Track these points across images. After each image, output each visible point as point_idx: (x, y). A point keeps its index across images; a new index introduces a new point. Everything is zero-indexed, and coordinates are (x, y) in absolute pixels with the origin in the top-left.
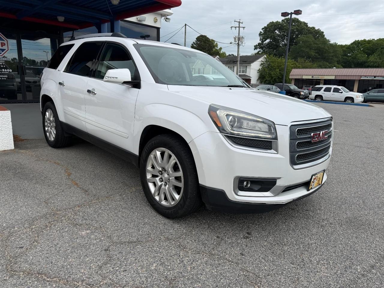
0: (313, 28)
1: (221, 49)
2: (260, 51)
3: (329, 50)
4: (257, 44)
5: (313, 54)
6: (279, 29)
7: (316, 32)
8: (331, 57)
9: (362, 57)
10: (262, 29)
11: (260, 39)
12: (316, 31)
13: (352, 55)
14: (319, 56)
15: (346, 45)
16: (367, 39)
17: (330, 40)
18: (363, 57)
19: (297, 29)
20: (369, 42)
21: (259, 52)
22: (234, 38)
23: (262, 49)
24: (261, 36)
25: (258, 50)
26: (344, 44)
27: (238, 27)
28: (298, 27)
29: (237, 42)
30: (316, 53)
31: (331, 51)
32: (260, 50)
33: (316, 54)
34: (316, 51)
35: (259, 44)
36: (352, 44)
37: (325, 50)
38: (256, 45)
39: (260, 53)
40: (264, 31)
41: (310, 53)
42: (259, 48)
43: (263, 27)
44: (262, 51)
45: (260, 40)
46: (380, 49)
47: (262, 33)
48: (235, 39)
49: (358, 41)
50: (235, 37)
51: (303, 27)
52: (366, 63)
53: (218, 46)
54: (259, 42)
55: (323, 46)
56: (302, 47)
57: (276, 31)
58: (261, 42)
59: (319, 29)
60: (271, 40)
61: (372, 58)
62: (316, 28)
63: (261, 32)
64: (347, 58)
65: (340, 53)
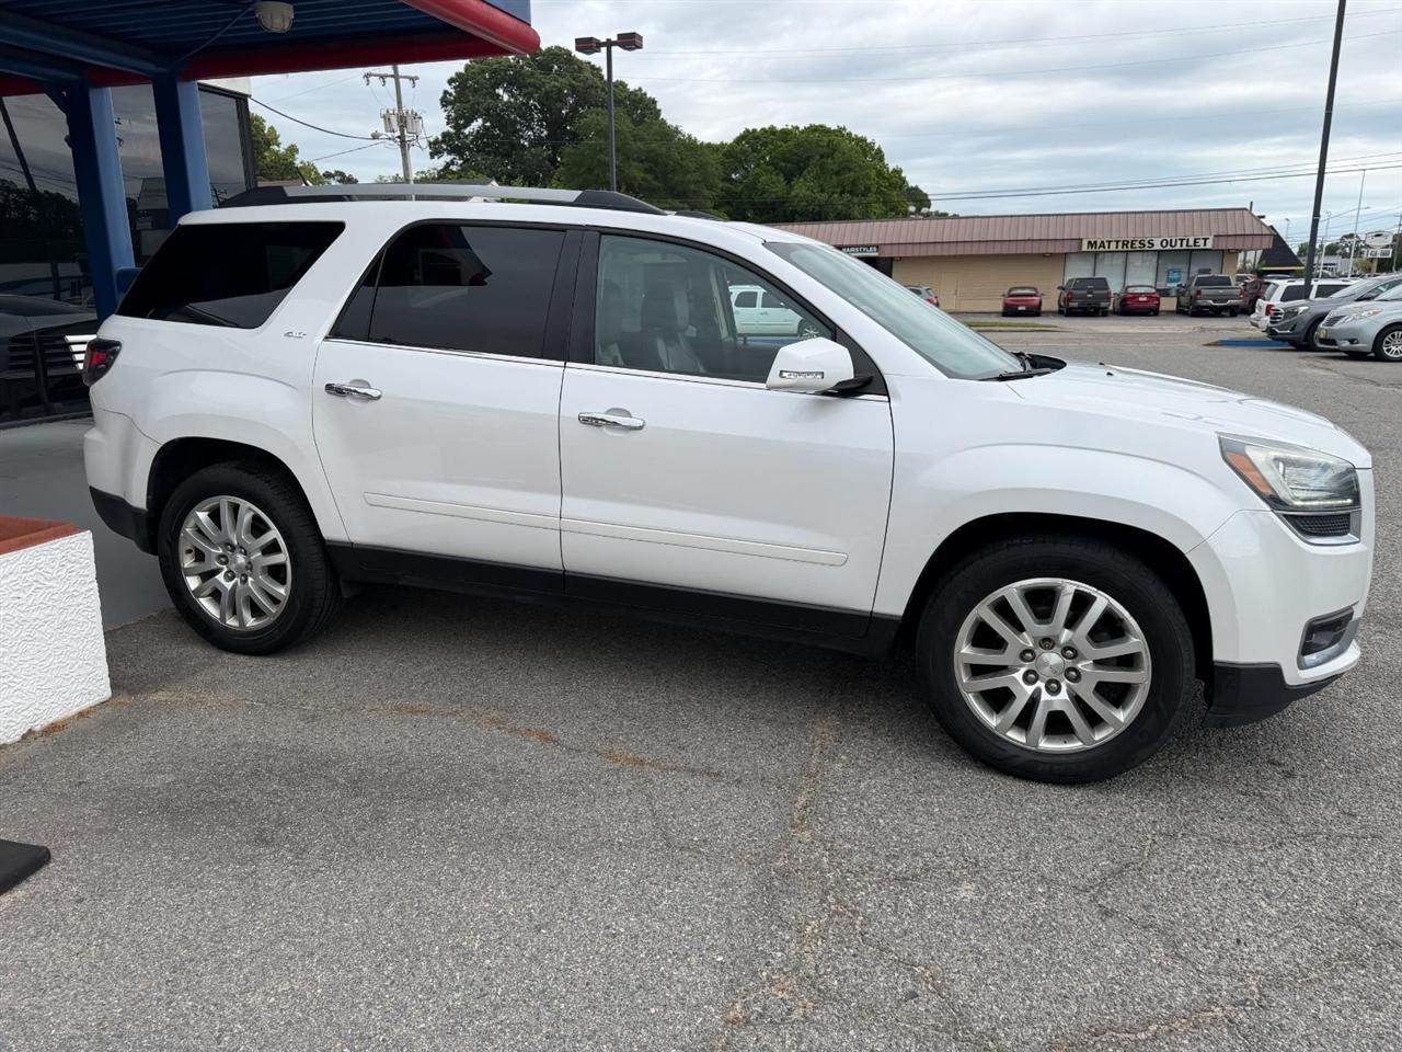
0: (621, 87)
1: (293, 150)
2: (452, 163)
3: (684, 163)
4: (440, 138)
5: (640, 175)
6: (510, 84)
7: (634, 101)
8: (692, 187)
9: (774, 183)
10: (451, 81)
11: (448, 117)
12: (632, 97)
13: (745, 178)
14: (655, 183)
15: (722, 145)
16: (779, 127)
17: (680, 129)
18: (774, 185)
19: (572, 86)
20: (786, 134)
21: (448, 165)
22: (384, 117)
23: (461, 156)
24: (449, 108)
25: (447, 158)
26: (716, 141)
27: (392, 76)
28: (574, 79)
29: (398, 134)
30: (646, 171)
31: (692, 166)
32: (452, 157)
33: (649, 177)
34: (647, 165)
35: (445, 135)
36: (739, 140)
37: (671, 163)
38: (436, 142)
39: (454, 168)
40: (455, 88)
41: (627, 171)
42: (449, 153)
43: (453, 75)
44: (460, 162)
45: (448, 124)
46: (818, 157)
47: (451, 95)
48: (387, 118)
49: (754, 131)
50: (384, 112)
51: (590, 82)
52: (786, 205)
53: (280, 140)
54: (445, 130)
55: (664, 150)
56: (601, 151)
57: (500, 91)
58: (452, 130)
59: (640, 89)
60: (488, 124)
61: (802, 189)
62: (632, 87)
63: (446, 92)
64: (732, 187)
65: (716, 173)
